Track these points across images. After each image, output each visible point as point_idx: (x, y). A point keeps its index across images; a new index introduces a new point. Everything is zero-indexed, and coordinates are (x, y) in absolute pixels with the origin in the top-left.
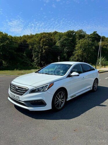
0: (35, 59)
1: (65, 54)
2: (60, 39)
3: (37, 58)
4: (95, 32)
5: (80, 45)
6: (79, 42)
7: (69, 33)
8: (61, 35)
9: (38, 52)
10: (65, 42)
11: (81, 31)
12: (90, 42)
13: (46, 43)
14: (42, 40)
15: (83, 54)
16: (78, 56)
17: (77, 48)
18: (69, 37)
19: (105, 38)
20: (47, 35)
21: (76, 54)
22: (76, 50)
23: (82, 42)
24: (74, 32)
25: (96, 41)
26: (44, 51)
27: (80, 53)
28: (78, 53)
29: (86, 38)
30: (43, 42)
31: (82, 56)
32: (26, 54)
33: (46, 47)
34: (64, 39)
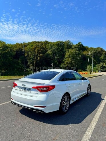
0: (30, 65)
1: (56, 62)
2: (51, 48)
3: (32, 64)
4: (80, 43)
5: (69, 54)
6: (68, 52)
7: (59, 43)
8: (52, 45)
9: (33, 60)
10: (56, 50)
11: (68, 42)
12: (77, 51)
13: (40, 51)
14: (37, 49)
15: (71, 61)
16: (67, 63)
17: (66, 56)
18: (59, 46)
19: (88, 48)
20: (40, 44)
21: (66, 61)
22: (66, 58)
23: (71, 51)
24: (63, 43)
25: (81, 51)
26: (39, 58)
27: (69, 61)
28: (68, 61)
29: (73, 48)
30: (38, 50)
31: (71, 64)
32: (21, 60)
33: (41, 55)
34: (55, 48)
